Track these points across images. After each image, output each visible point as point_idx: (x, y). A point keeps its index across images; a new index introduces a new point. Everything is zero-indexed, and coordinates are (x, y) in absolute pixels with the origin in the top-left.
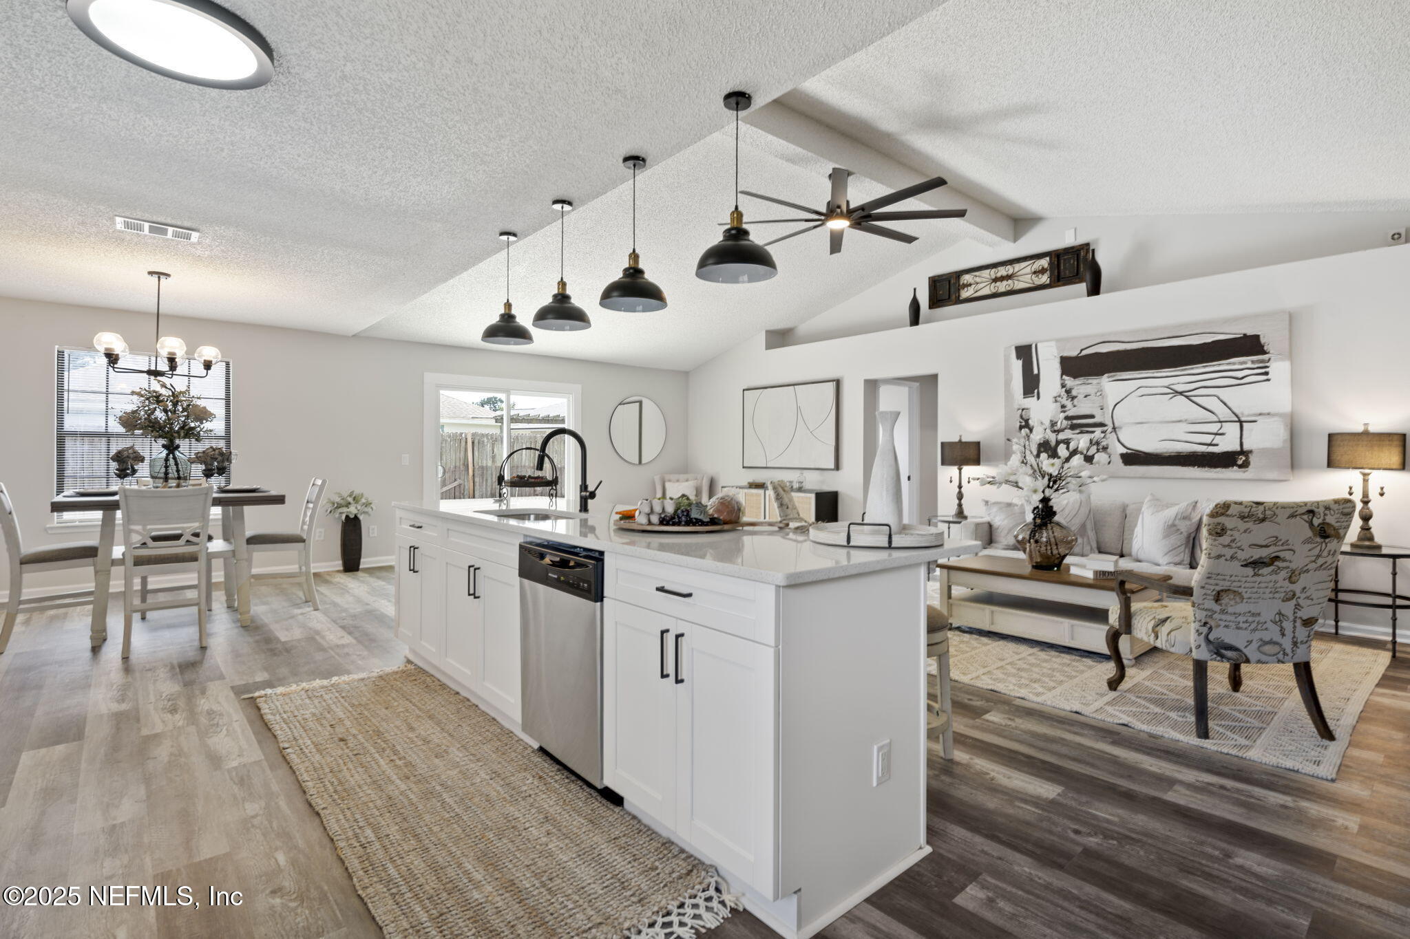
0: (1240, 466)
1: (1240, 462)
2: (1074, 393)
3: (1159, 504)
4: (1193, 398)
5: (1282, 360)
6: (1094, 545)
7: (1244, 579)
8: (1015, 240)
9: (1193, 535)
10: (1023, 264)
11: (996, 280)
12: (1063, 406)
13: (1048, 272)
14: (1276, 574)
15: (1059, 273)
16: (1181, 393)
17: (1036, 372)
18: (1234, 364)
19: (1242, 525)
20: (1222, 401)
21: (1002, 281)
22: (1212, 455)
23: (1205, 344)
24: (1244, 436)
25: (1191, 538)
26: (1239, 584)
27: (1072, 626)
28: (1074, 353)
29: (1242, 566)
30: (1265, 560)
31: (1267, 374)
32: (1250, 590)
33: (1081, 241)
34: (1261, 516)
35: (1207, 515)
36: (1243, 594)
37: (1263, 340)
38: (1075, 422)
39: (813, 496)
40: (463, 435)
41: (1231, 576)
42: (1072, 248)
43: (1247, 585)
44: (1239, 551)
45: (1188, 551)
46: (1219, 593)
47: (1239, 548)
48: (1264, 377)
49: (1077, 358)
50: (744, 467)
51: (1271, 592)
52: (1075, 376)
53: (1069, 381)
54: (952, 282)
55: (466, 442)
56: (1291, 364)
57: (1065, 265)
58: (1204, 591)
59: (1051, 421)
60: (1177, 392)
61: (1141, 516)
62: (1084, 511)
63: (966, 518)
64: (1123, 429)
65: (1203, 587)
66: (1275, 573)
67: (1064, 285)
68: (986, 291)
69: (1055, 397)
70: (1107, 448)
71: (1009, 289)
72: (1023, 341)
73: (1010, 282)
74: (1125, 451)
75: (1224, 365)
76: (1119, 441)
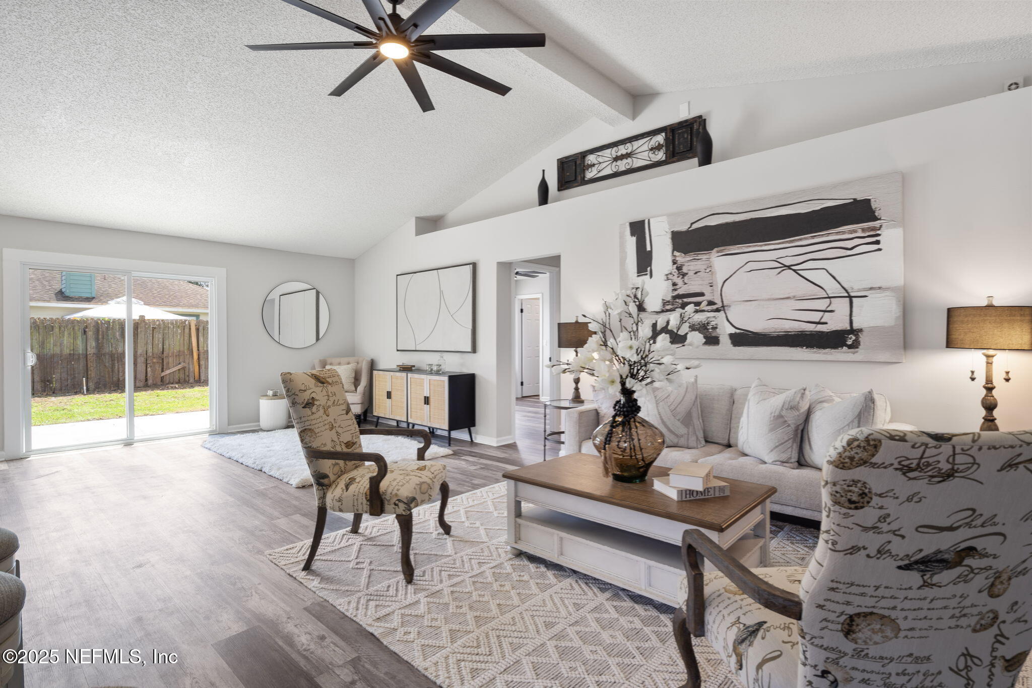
0: (850, 347)
1: (849, 342)
2: (685, 270)
3: (768, 391)
4: (799, 272)
5: (894, 227)
6: (701, 435)
7: (902, 594)
8: (634, 118)
9: (801, 428)
10: (641, 142)
11: (616, 159)
12: (674, 284)
13: (664, 148)
14: (965, 582)
15: (674, 148)
16: (789, 267)
17: (648, 249)
18: (844, 233)
19: (903, 486)
20: (831, 275)
21: (621, 160)
22: (821, 334)
23: (814, 211)
24: (854, 314)
25: (799, 431)
26: (892, 603)
27: (649, 567)
28: (684, 228)
29: (900, 568)
30: (946, 556)
31: (878, 242)
32: (911, 615)
33: (694, 114)
34: (945, 467)
35: (830, 462)
36: (900, 622)
37: (874, 205)
38: (685, 300)
39: (446, 379)
40: (187, 323)
41: (877, 588)
42: (686, 121)
43: (908, 604)
44: (896, 540)
45: (795, 447)
46: (851, 618)
47: (894, 532)
48: (876, 247)
49: (687, 232)
50: (398, 350)
51: (953, 617)
52: (686, 252)
53: (681, 258)
54: (578, 163)
55: (190, 329)
56: (904, 231)
57: (679, 139)
58: (823, 614)
59: (663, 300)
60: (785, 266)
61: (747, 403)
62: (690, 397)
63: (582, 402)
64: (731, 308)
65: (820, 607)
66: (964, 579)
67: (679, 160)
68: (607, 171)
69: (667, 275)
70: (716, 328)
71: (628, 167)
72: (637, 218)
73: (629, 160)
74: (733, 331)
75: (832, 234)
76: (728, 320)
